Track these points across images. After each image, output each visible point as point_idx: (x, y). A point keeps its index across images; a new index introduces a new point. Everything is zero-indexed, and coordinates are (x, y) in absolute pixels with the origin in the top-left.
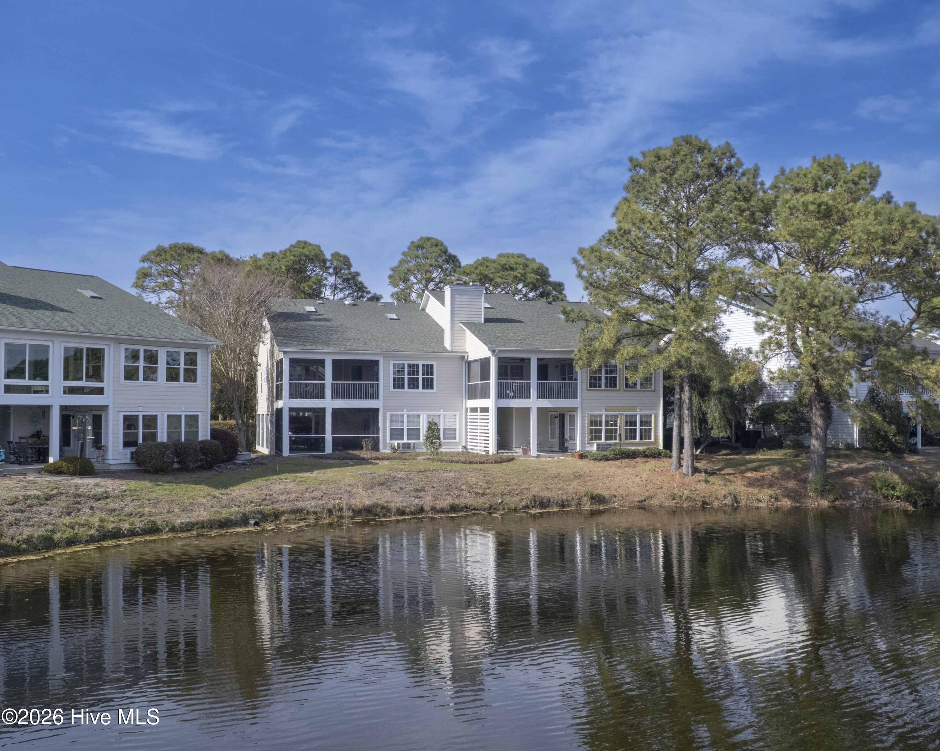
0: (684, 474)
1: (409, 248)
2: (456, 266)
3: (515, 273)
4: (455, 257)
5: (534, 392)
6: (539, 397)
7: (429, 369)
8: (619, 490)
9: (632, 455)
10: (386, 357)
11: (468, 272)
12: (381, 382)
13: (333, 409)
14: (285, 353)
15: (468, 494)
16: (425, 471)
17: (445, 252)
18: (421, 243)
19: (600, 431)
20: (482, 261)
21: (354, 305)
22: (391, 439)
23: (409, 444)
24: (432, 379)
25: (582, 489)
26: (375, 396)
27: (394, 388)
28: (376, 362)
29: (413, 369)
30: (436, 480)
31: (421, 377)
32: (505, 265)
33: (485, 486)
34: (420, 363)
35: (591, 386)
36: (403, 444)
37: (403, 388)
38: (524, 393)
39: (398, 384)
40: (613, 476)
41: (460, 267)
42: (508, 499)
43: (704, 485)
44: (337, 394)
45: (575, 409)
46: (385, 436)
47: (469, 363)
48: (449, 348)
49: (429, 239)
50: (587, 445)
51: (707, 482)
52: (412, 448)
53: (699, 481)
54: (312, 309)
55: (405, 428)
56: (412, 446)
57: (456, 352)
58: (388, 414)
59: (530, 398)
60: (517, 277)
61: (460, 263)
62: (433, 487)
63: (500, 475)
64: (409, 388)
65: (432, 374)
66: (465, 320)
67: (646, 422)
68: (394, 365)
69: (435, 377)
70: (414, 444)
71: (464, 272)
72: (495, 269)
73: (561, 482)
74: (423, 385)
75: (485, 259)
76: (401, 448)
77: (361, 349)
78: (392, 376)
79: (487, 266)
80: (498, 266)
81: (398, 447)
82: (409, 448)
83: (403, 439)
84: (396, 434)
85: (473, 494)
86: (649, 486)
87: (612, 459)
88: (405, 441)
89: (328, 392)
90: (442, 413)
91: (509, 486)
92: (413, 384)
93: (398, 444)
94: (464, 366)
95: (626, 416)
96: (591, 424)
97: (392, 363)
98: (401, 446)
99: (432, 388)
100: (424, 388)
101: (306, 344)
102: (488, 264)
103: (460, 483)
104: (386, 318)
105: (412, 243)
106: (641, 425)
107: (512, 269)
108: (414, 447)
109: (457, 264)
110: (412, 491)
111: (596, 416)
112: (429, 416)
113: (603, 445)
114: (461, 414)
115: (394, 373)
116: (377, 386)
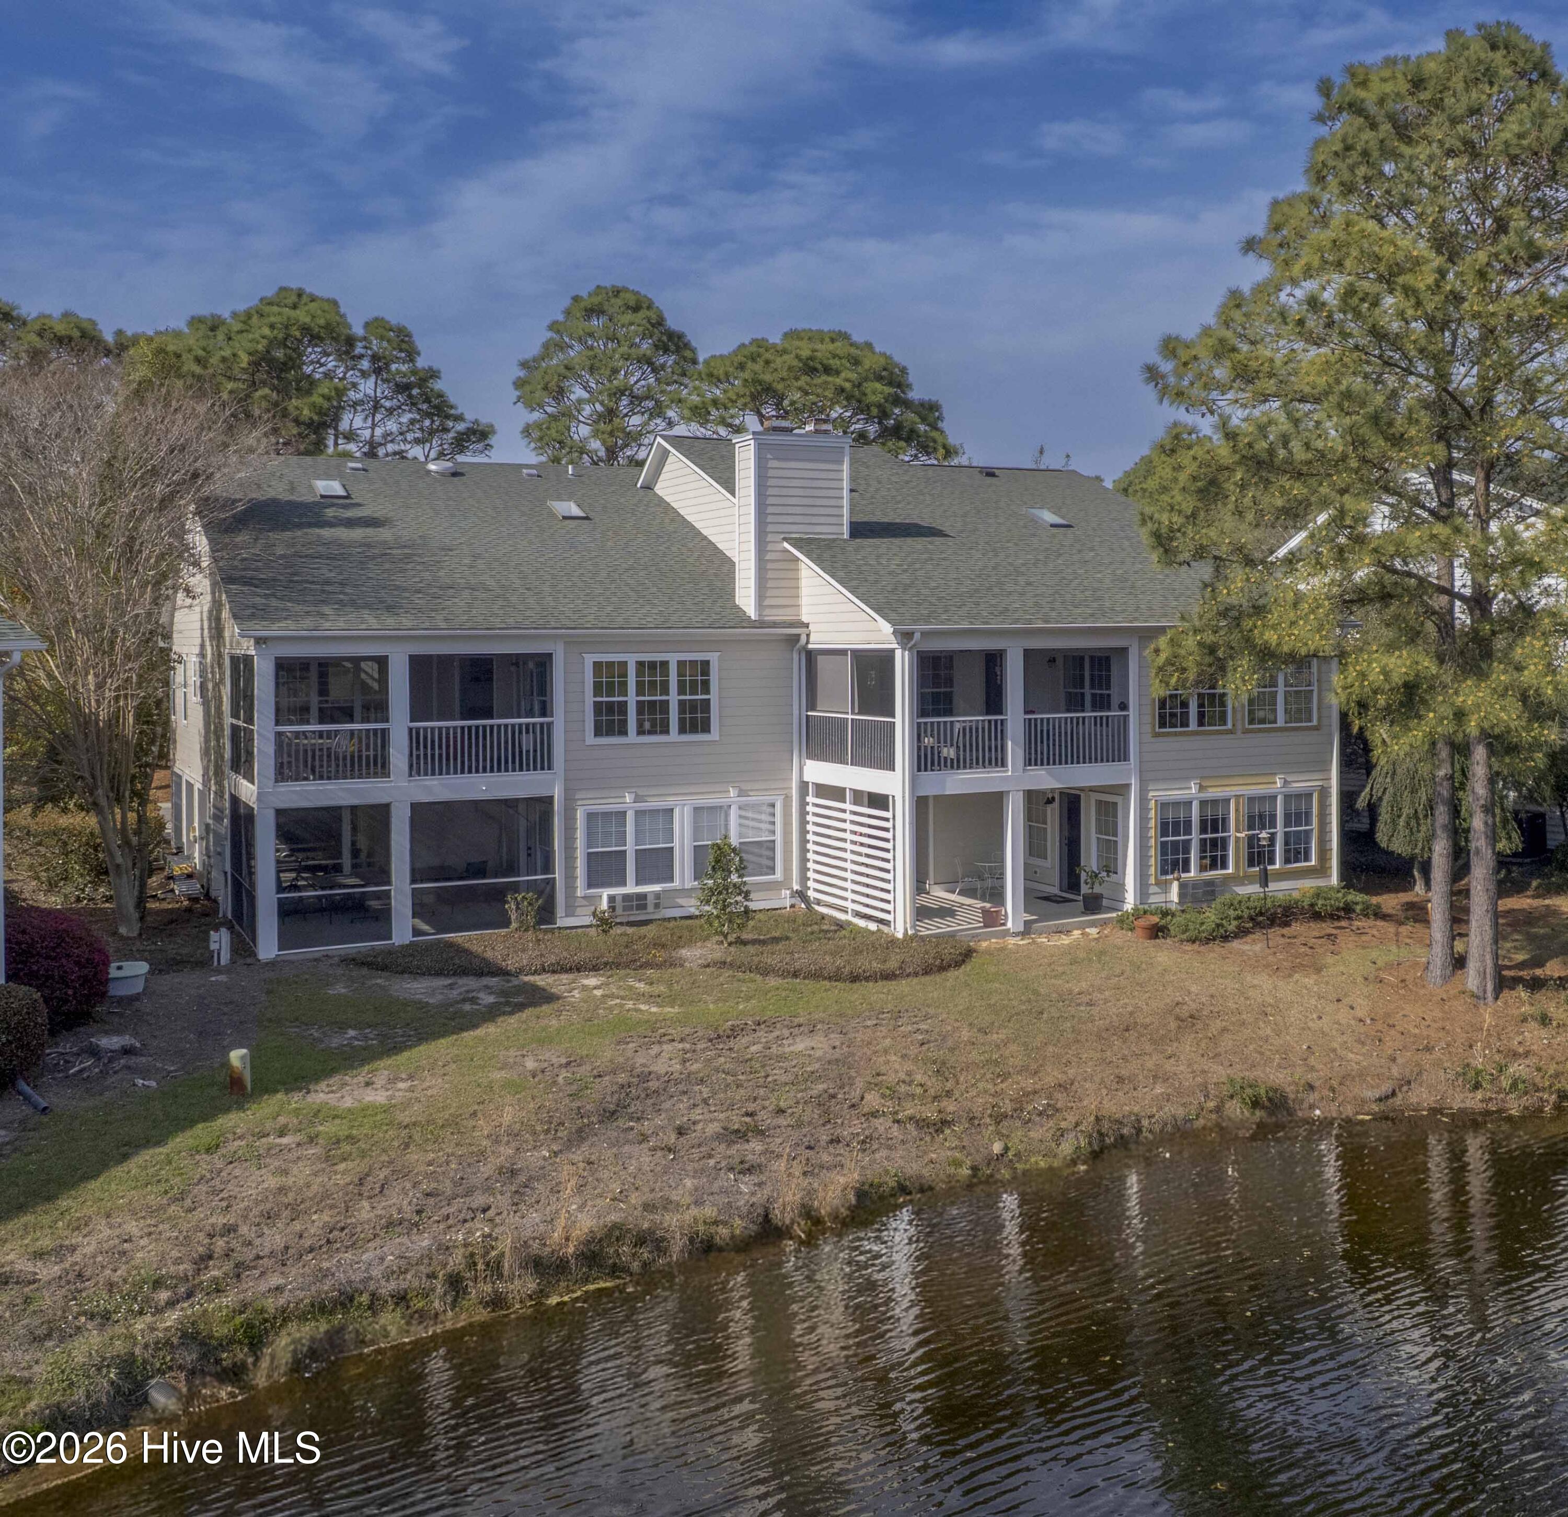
0: (1473, 995)
1: (568, 313)
2: (685, 359)
3: (838, 381)
4: (680, 336)
5: (1014, 748)
6: (1029, 761)
7: (697, 675)
8: (1312, 1061)
9: (1278, 915)
10: (570, 642)
11: (721, 372)
12: (558, 719)
13: (415, 807)
14: (260, 641)
15: (895, 1131)
16: (734, 1033)
17: (660, 322)
18: (596, 300)
19: (1187, 845)
20: (754, 349)
21: (455, 474)
22: (590, 885)
23: (643, 897)
24: (706, 705)
25: (1219, 1072)
27: (598, 733)
28: (544, 657)
29: (653, 675)
30: (778, 1075)
31: (674, 698)
32: (811, 358)
33: (934, 1085)
34: (673, 659)
35: (1162, 724)
36: (626, 898)
37: (623, 732)
38: (985, 751)
41: (694, 362)
43: (1540, 1032)
44: (426, 757)
46: (570, 877)
47: (811, 657)
48: (751, 610)
49: (617, 292)
50: (1153, 889)
51: (1544, 1019)
52: (650, 908)
53: (1524, 1020)
54: (335, 487)
55: (630, 847)
56: (651, 900)
57: (774, 625)
58: (580, 815)
59: (1003, 764)
60: (843, 390)
61: (693, 350)
62: (781, 1111)
63: (965, 1034)
64: (641, 732)
65: (706, 688)
66: (797, 531)
67: (1298, 815)
68: (597, 665)
69: (713, 696)
70: (657, 895)
71: (711, 375)
72: (790, 368)
73: (1148, 1048)
74: (682, 721)
75: (760, 343)
76: (619, 911)
77: (497, 622)
78: (590, 699)
79: (767, 362)
80: (795, 363)
81: (612, 908)
82: (644, 907)
83: (623, 883)
85: (911, 1127)
86: (1389, 1043)
87: (1236, 936)
88: (631, 888)
89: (398, 756)
91: (1005, 1076)
92: (653, 720)
93: (612, 899)
94: (797, 663)
95: (1251, 800)
96: (1164, 829)
97: (590, 659)
98: (619, 903)
100: (682, 730)
101: (327, 610)
102: (768, 356)
103: (860, 1083)
104: (552, 514)
105: (576, 299)
106: (1287, 824)
107: (827, 370)
108: (657, 906)
109: (688, 354)
110: (718, 1137)
111: (1176, 804)
112: (697, 810)
113: (1195, 885)
114: (788, 799)
115: (597, 691)
116: (545, 732)
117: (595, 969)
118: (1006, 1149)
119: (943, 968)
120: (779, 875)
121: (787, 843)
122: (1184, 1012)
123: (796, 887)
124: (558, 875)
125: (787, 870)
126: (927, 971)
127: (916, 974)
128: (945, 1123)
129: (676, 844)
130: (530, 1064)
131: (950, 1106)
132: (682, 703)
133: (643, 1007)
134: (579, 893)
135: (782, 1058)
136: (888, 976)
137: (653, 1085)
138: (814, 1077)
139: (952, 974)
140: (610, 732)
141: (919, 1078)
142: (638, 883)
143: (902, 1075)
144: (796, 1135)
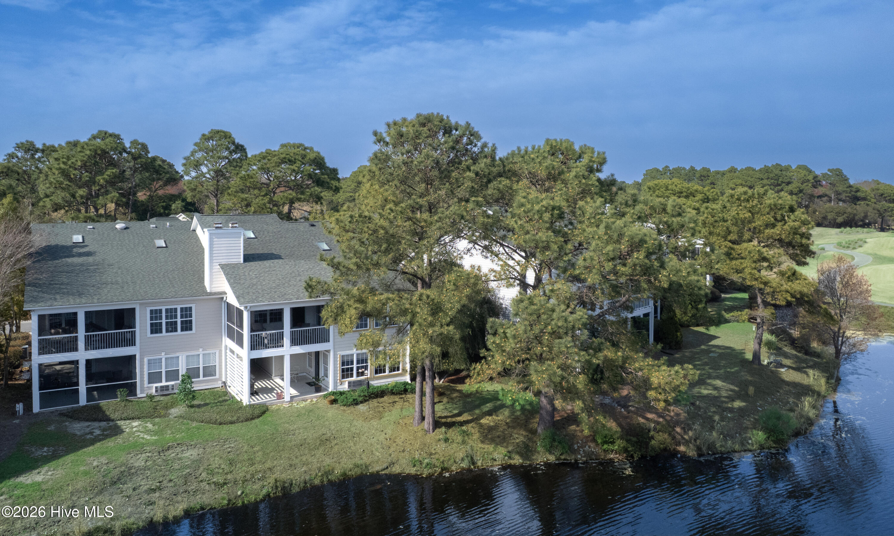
0: (425, 430)
1: (200, 140)
4: (242, 147)
5: (287, 341)
6: (292, 344)
7: (187, 312)
8: (363, 456)
9: (380, 393)
10: (141, 304)
12: (137, 329)
13: (87, 361)
15: (207, 487)
16: (168, 449)
17: (234, 142)
18: (210, 135)
19: (352, 369)
20: (266, 154)
21: (125, 229)
22: (149, 383)
23: (167, 386)
24: (191, 322)
25: (327, 462)
26: (131, 342)
27: (152, 333)
28: (133, 310)
29: (171, 313)
30: (176, 466)
31: (179, 320)
33: (227, 469)
34: (179, 307)
36: (162, 387)
37: (160, 332)
38: (277, 342)
39: (156, 329)
40: (359, 434)
41: (247, 156)
42: (249, 487)
43: (443, 445)
44: (90, 344)
45: (328, 351)
46: (142, 381)
47: (228, 305)
48: (209, 290)
49: (218, 131)
50: (339, 384)
51: (446, 440)
52: (170, 390)
53: (440, 440)
54: (79, 238)
55: (163, 370)
56: (170, 387)
57: (215, 294)
58: (146, 360)
59: (283, 346)
61: (246, 153)
62: (171, 481)
63: (245, 448)
64: (166, 332)
65: (191, 316)
66: (224, 262)
68: (151, 311)
69: (193, 319)
70: (173, 386)
73: (306, 452)
74: (182, 328)
75: (268, 152)
76: (159, 392)
78: (149, 322)
79: (269, 159)
81: (156, 391)
82: (168, 390)
83: (161, 382)
84: (154, 377)
85: (213, 486)
86: (392, 449)
87: (362, 402)
88: (164, 383)
89: (81, 344)
90: (201, 351)
91: (252, 465)
92: (172, 327)
93: (156, 388)
94: (223, 307)
96: (343, 364)
97: (149, 309)
98: (159, 389)
99: (191, 329)
100: (182, 331)
101: (58, 297)
102: (270, 157)
103: (202, 469)
105: (203, 134)
108: (173, 388)
109: (244, 154)
110: (146, 491)
111: (348, 356)
112: (187, 356)
113: (354, 382)
114: (221, 351)
115: (151, 319)
116: (133, 334)
117: (139, 418)
118: (243, 493)
119: (252, 419)
120: (217, 376)
121: (220, 366)
122: (324, 437)
123: (224, 380)
124: (138, 380)
125: (221, 374)
126: (247, 420)
127: (242, 421)
128: (225, 484)
129: (180, 368)
130: (95, 464)
131: (229, 477)
132: (182, 322)
133: (145, 436)
134: (145, 386)
135: (180, 459)
136: (232, 423)
137: (133, 471)
138: (188, 467)
139: (257, 421)
140: (156, 332)
141: (223, 466)
142: (166, 381)
143: (217, 466)
144: (173, 490)
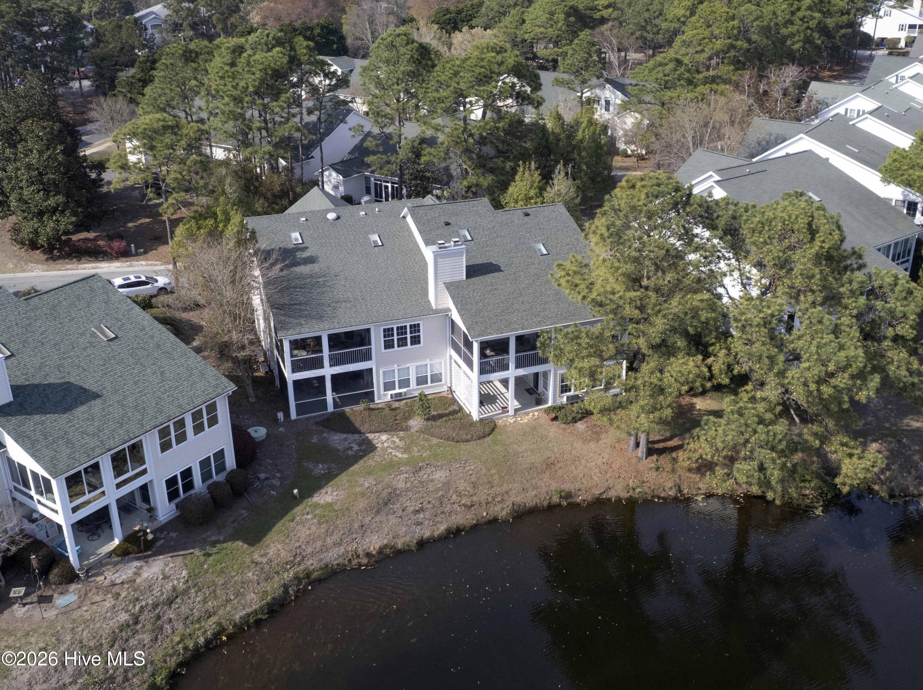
0: (639, 457)
5: (512, 365)
6: (517, 368)
7: (415, 328)
8: (583, 480)
12: (373, 346)
13: (332, 376)
14: (285, 338)
15: (459, 509)
16: (420, 469)
21: (337, 219)
22: (385, 391)
24: (419, 336)
25: (553, 486)
26: (368, 357)
27: (385, 348)
28: (369, 330)
29: (402, 330)
33: (472, 491)
34: (408, 325)
36: (396, 394)
37: (393, 347)
38: (503, 365)
39: (389, 345)
40: (579, 457)
42: (492, 509)
43: (655, 473)
44: (334, 362)
45: (548, 371)
46: (379, 389)
47: (452, 320)
48: (434, 306)
51: (657, 468)
54: (298, 237)
55: (397, 380)
56: (403, 394)
58: (381, 372)
59: (508, 369)
63: (484, 471)
64: (398, 347)
65: (419, 331)
66: (448, 280)
69: (421, 334)
70: (405, 392)
73: (535, 476)
74: (411, 342)
78: (382, 339)
81: (391, 398)
82: (401, 396)
83: (394, 389)
84: (389, 386)
85: (463, 507)
86: (609, 474)
88: (397, 391)
89: (326, 362)
90: (428, 362)
91: (492, 488)
92: (402, 343)
93: (391, 394)
96: (562, 381)
97: (382, 328)
98: (393, 396)
99: (419, 342)
100: (412, 345)
103: (451, 491)
112: (417, 367)
114: (446, 360)
115: (385, 337)
116: (369, 351)
117: (385, 431)
118: (487, 514)
119: (484, 437)
120: (443, 382)
121: (446, 372)
122: (549, 461)
123: (449, 385)
124: (375, 389)
125: (446, 380)
126: (480, 438)
127: (476, 439)
128: (472, 505)
129: (411, 377)
130: (366, 484)
131: (475, 498)
132: (411, 337)
133: (397, 454)
134: (382, 393)
135: (432, 481)
136: (467, 441)
137: (398, 492)
138: (439, 489)
139: (488, 439)
140: (389, 348)
141: (468, 489)
142: (400, 388)
143: (463, 488)
